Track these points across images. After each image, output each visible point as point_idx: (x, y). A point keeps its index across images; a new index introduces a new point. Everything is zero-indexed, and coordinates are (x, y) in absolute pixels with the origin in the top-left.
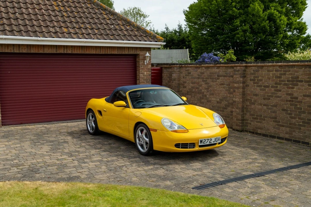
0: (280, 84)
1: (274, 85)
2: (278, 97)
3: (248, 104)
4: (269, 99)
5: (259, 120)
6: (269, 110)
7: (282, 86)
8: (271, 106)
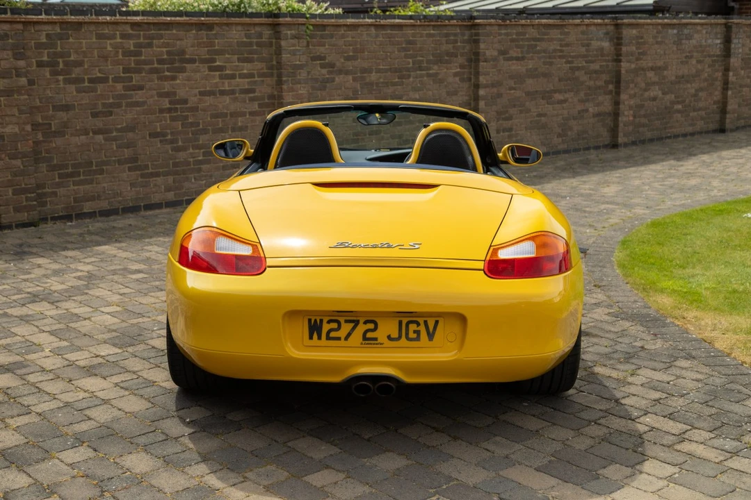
0: (138, 71)
1: (122, 75)
2: (137, 104)
3: (40, 137)
4: (111, 113)
5: (82, 177)
6: (114, 143)
7: (144, 74)
8: (118, 130)
